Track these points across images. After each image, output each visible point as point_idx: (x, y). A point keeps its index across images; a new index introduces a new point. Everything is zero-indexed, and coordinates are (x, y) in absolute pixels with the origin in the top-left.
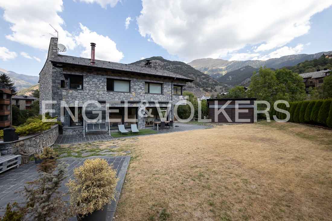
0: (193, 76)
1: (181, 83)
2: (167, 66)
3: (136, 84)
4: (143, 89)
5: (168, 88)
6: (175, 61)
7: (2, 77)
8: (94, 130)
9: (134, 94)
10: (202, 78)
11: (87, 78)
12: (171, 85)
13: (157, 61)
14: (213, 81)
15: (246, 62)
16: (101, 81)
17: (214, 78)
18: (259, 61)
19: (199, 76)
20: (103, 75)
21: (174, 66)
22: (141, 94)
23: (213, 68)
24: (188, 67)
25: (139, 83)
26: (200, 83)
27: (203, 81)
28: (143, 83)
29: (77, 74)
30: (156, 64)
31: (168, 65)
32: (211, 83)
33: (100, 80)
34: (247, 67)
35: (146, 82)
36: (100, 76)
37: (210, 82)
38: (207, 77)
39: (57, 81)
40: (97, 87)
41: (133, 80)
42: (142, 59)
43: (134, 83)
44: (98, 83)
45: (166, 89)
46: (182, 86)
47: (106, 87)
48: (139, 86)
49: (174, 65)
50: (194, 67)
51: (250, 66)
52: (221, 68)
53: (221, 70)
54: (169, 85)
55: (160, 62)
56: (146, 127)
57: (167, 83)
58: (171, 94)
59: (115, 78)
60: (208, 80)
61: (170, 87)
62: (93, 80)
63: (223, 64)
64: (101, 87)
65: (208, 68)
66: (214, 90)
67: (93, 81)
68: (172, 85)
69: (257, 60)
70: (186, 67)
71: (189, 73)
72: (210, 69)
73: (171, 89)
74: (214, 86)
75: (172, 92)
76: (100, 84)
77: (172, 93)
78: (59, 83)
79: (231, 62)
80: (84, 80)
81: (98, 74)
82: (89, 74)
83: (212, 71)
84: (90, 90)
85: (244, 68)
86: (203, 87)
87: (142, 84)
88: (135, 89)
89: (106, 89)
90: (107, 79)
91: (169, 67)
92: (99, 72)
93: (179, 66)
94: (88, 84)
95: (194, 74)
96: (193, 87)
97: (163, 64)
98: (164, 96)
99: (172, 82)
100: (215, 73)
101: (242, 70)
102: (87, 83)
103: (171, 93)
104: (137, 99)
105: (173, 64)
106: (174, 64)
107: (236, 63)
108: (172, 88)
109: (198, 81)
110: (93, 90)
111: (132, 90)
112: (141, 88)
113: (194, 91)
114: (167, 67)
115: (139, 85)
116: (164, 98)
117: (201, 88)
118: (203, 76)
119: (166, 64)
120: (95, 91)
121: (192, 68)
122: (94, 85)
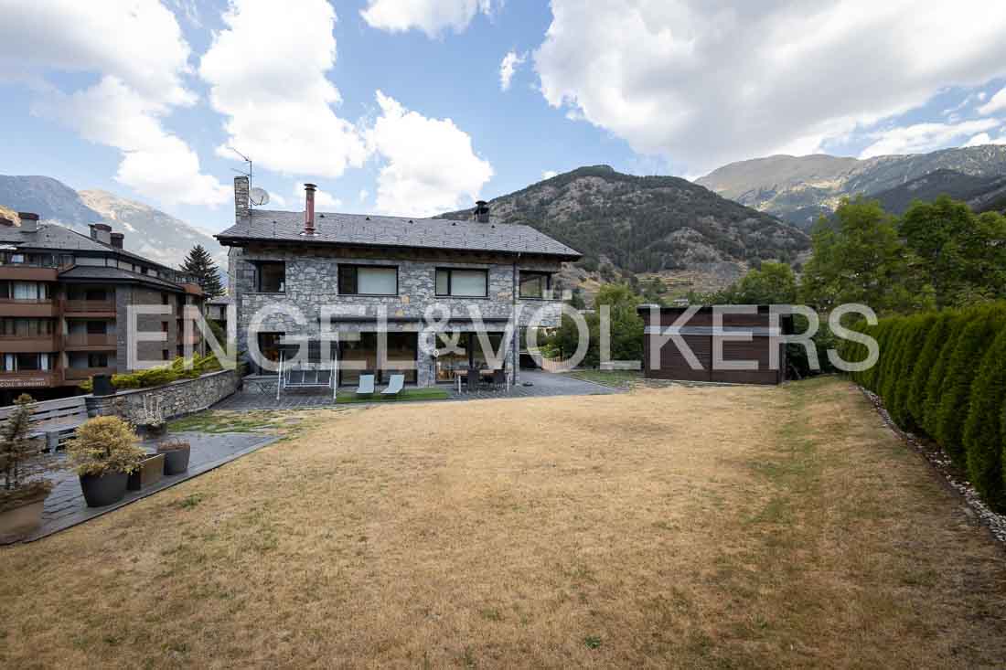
0: (715, 223)
1: (545, 266)
2: (623, 194)
3: (413, 273)
4: (430, 285)
5: (503, 282)
6: (650, 177)
7: (195, 253)
8: (303, 384)
9: (405, 299)
10: (748, 226)
11: (293, 266)
12: (512, 273)
13: (593, 180)
14: (791, 234)
15: (934, 155)
16: (325, 272)
17: (793, 225)
18: (995, 148)
19: (735, 219)
20: (328, 257)
21: (649, 193)
22: (426, 300)
23: (794, 189)
24: (699, 191)
25: (418, 272)
26: (740, 243)
27: (752, 235)
28: (430, 272)
29: (272, 258)
30: (590, 189)
31: (627, 193)
32: (780, 242)
33: (322, 269)
34: (940, 176)
35: (438, 269)
36: (323, 261)
37: (779, 238)
38: (767, 221)
39: (246, 273)
40: (315, 285)
41: (404, 266)
42: (546, 179)
43: (405, 272)
44: (318, 276)
45: (495, 283)
46: (549, 275)
47: (335, 286)
48: (420, 278)
49: (649, 190)
50: (717, 191)
51: (953, 172)
52: (825, 185)
53: (824, 194)
54: (505, 273)
55: (603, 181)
56: (437, 383)
57: (502, 269)
58: (511, 298)
59: (359, 262)
60: (769, 234)
61: (508, 278)
62: (306, 270)
63: (834, 173)
64: (325, 286)
65: (773, 191)
66: (793, 264)
67: (309, 273)
68: (514, 272)
69: (986, 147)
70: (688, 195)
71: (700, 213)
72: (780, 193)
73: (511, 284)
74: (794, 251)
75: (514, 291)
76: (322, 278)
77: (514, 295)
78: (250, 277)
79: (865, 162)
80: (287, 272)
81: (317, 256)
82: (297, 258)
83: (792, 198)
84: (299, 294)
85: (925, 181)
86: (749, 257)
87: (428, 274)
88: (409, 288)
89: (336, 290)
90: (340, 266)
91: (631, 195)
92: (320, 252)
93: (666, 190)
94: (294, 281)
95: (718, 216)
96: (713, 259)
97: (610, 187)
98: (491, 303)
99: (514, 264)
100: (799, 208)
101: (914, 186)
102: (293, 278)
103: (511, 293)
104: (413, 313)
105: (643, 187)
106: (649, 187)
107: (888, 164)
108: (514, 280)
109: (732, 238)
110: (307, 293)
111: (401, 290)
112: (424, 285)
113: (717, 271)
114: (623, 197)
115: (420, 276)
116: (490, 307)
117: (744, 260)
118: (750, 221)
119: (622, 187)
120: (310, 295)
121: (712, 195)
122: (309, 282)
